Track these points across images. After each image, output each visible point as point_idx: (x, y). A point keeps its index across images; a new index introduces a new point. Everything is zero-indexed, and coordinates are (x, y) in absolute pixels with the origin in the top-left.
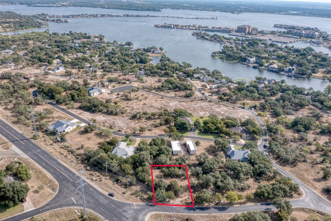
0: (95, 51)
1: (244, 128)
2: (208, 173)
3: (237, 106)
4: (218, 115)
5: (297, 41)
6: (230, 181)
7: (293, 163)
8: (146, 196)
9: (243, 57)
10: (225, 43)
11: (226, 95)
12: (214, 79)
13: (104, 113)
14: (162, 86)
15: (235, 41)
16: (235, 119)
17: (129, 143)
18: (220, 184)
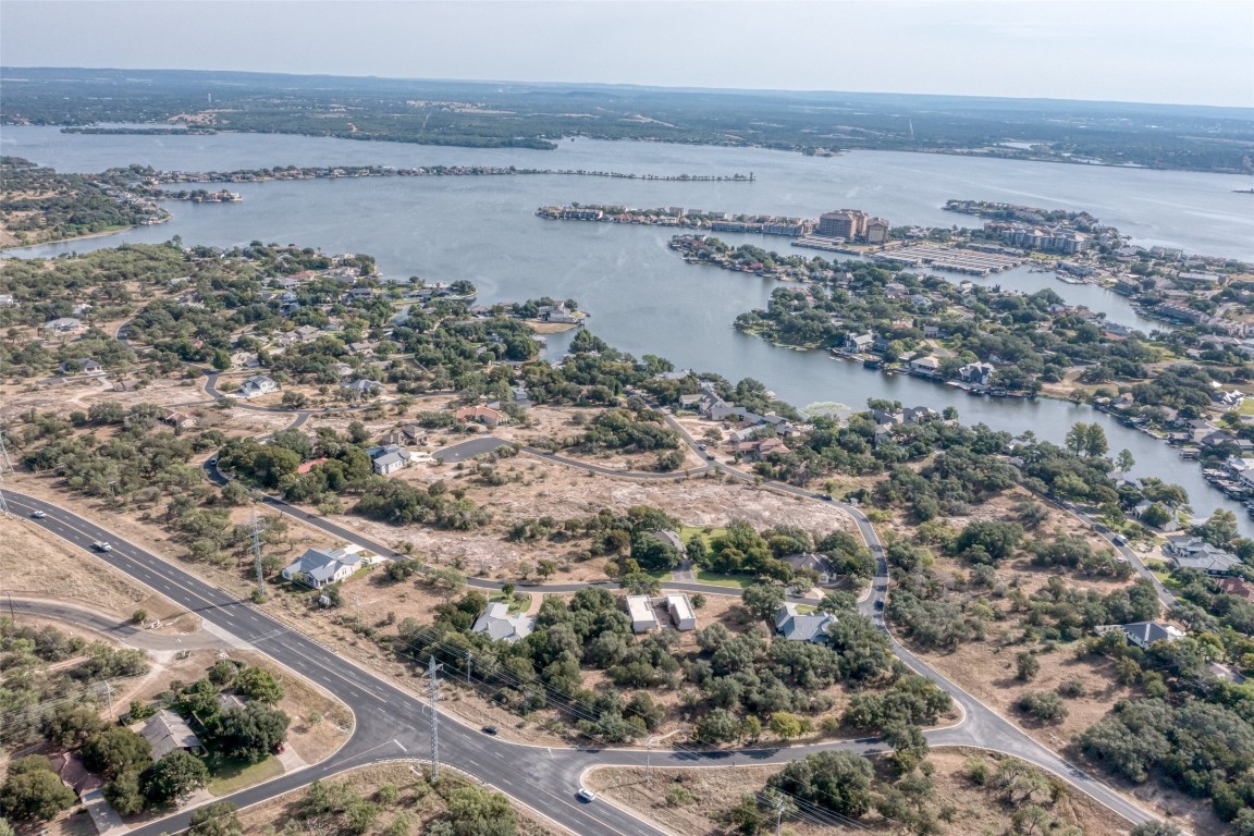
0: (357, 319)
1: (824, 556)
2: (728, 673)
3: (807, 494)
4: (752, 521)
5: (1015, 265)
6: (782, 690)
7: (948, 645)
8: (574, 733)
9: (834, 332)
10: (779, 279)
11: (779, 460)
12: (742, 411)
13: (429, 524)
14: (589, 439)
15: (812, 270)
16: (800, 532)
17: (515, 605)
18: (755, 697)
